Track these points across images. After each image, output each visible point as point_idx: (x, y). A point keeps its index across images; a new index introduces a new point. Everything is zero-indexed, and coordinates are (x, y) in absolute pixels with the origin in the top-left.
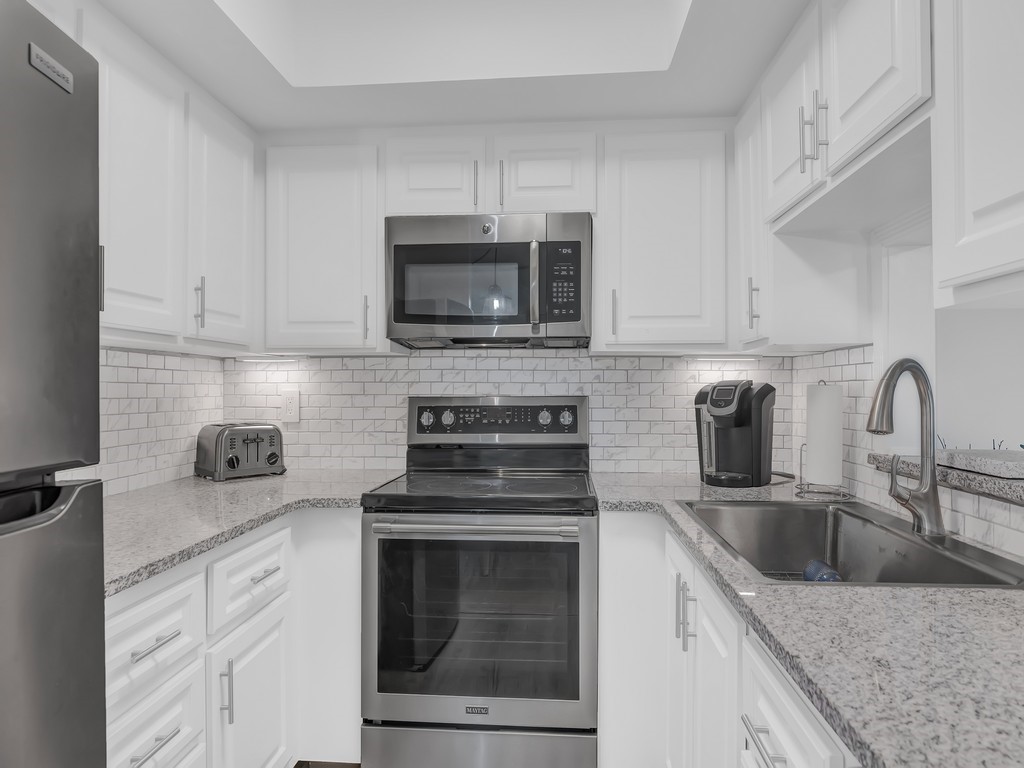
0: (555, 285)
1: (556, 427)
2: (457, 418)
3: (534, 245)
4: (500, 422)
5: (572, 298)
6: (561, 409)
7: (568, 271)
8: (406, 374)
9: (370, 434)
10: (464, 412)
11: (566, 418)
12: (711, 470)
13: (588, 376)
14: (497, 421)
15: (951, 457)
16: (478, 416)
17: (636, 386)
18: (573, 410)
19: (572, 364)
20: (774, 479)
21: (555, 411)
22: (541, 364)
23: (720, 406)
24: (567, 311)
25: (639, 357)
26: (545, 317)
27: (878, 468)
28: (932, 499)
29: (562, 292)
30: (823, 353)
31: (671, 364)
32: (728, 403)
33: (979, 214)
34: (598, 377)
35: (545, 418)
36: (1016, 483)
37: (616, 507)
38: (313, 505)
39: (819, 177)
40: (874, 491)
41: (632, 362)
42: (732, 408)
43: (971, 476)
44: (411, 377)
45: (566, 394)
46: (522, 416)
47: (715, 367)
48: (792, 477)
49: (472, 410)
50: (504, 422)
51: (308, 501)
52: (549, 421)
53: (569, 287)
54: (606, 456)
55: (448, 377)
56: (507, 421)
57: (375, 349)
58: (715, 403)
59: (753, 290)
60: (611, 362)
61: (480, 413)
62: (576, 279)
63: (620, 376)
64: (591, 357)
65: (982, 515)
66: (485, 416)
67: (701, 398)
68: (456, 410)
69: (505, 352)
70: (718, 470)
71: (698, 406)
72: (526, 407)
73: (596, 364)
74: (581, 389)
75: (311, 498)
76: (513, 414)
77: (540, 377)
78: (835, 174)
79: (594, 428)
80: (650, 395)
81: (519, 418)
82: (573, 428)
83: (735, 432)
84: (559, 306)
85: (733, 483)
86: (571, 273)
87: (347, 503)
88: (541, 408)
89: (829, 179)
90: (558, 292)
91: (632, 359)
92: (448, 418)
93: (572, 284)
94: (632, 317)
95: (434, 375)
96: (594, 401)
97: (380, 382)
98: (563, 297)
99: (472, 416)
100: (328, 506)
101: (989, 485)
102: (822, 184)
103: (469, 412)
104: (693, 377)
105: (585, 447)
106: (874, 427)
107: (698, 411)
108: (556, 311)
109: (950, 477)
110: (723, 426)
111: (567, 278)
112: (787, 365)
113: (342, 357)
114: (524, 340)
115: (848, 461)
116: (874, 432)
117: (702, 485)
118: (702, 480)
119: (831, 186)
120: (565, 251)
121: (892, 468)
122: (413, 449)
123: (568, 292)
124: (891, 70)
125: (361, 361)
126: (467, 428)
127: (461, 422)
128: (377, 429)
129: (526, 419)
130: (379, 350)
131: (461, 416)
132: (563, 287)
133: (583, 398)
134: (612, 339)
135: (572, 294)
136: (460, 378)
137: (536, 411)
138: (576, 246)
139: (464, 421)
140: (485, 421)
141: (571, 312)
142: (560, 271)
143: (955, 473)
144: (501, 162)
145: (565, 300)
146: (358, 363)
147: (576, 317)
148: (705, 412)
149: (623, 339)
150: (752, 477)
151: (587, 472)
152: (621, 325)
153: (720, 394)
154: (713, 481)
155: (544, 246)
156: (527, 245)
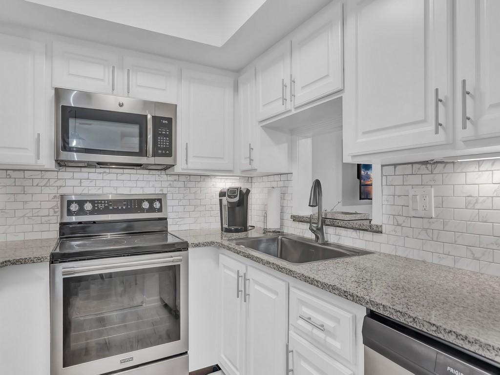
0: (159, 138)
1: (151, 209)
2: (94, 207)
3: (149, 117)
4: (120, 208)
5: (168, 145)
6: (154, 200)
7: (166, 132)
8: (56, 181)
9: (29, 218)
10: (98, 203)
11: (157, 205)
12: (226, 226)
13: (165, 184)
14: (118, 208)
15: (326, 214)
16: (106, 205)
17: (189, 189)
18: (160, 200)
19: (157, 178)
20: (250, 228)
21: (151, 202)
22: (141, 177)
23: (232, 198)
24: (166, 152)
25: (190, 175)
26: (155, 154)
27: (294, 220)
28: (321, 230)
29: (163, 142)
30: (268, 176)
31: (204, 179)
32: (235, 197)
33: (364, 133)
34: (170, 185)
35: (146, 205)
36: (351, 222)
37: (197, 245)
38: (13, 264)
39: (289, 108)
41: (187, 178)
42: (237, 199)
43: (334, 220)
44: (59, 183)
45: (154, 193)
46: (133, 205)
47: (223, 181)
48: (254, 227)
49: (103, 202)
50: (122, 208)
51: (9, 261)
52: (148, 206)
53: (166, 140)
54: (174, 223)
55: (84, 183)
56: (124, 208)
57: (44, 166)
58: (229, 197)
60: (177, 177)
61: (107, 203)
62: (170, 136)
63: (181, 184)
64: (167, 175)
65: (337, 234)
66: (111, 205)
67: (222, 194)
68: (93, 202)
69: (121, 171)
70: (228, 226)
71: (221, 198)
72: (135, 200)
73: (170, 178)
74: (162, 190)
75: (11, 259)
76: (127, 203)
77: (140, 184)
78: (296, 108)
79: (170, 209)
80: (195, 193)
81: (131, 206)
82: (160, 210)
83: (237, 208)
84: (162, 149)
85: (237, 231)
86: (168, 133)
87: (40, 260)
88: (143, 200)
89: (293, 110)
90: (160, 142)
91: (187, 176)
92: (88, 207)
93: (168, 139)
94: (194, 157)
95: (76, 183)
96: (169, 196)
97: (37, 185)
98: (163, 145)
99: (103, 205)
100: (25, 263)
101: (341, 223)
102: (290, 111)
103: (101, 203)
104: (213, 185)
105: (166, 219)
106: (311, 205)
107: (221, 201)
108: (160, 151)
109: (326, 222)
110: (232, 207)
111: (165, 135)
112: (250, 181)
113: (7, 170)
114: (140, 165)
116: (312, 206)
117: (222, 233)
118: (222, 230)
119: (293, 112)
120: (164, 122)
122: (63, 225)
123: (166, 142)
124: (327, 76)
125: (22, 173)
126: (99, 212)
127: (96, 208)
128: (35, 215)
129: (135, 206)
130: (47, 167)
131: (96, 205)
132: (163, 140)
133: (164, 195)
134: (185, 166)
135: (168, 144)
136: (93, 184)
137: (140, 201)
138: (170, 120)
139: (98, 208)
140: (111, 208)
141: (167, 152)
142: (162, 131)
143: (328, 220)
144: (128, 70)
145: (164, 146)
146: (21, 174)
147: (170, 155)
148: (225, 200)
149: (190, 166)
150: (244, 227)
151: (167, 231)
152: (190, 160)
153: (232, 192)
154: (228, 231)
155: (154, 118)
156: (146, 116)
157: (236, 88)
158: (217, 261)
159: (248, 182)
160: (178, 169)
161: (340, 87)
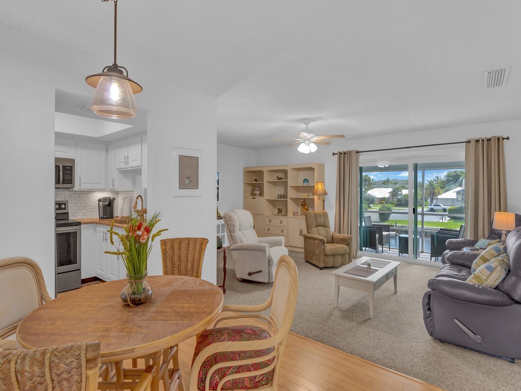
0: (66, 175)
1: (60, 208)
3: (61, 166)
5: (70, 179)
6: (61, 204)
7: (69, 172)
11: (63, 206)
12: (102, 216)
13: (67, 196)
17: (81, 198)
18: (65, 204)
20: (114, 217)
23: (105, 202)
26: (63, 183)
28: (143, 215)
31: (90, 193)
34: (70, 196)
35: (57, 206)
37: (85, 223)
39: (126, 166)
40: (134, 215)
41: (80, 193)
42: (107, 203)
45: (61, 200)
53: (69, 176)
54: (73, 215)
58: (103, 202)
59: (113, 180)
63: (77, 196)
67: (100, 201)
73: (70, 193)
74: (66, 199)
78: (130, 168)
79: (70, 208)
80: (84, 200)
82: (65, 209)
83: (108, 207)
84: (66, 180)
85: (107, 218)
90: (66, 177)
94: (84, 183)
96: (69, 202)
102: (127, 168)
104: (95, 196)
105: (68, 213)
107: (99, 204)
110: (105, 207)
111: (69, 174)
115: (131, 212)
118: (99, 218)
119: (129, 169)
120: (68, 168)
121: (137, 211)
133: (67, 201)
134: (79, 188)
138: (71, 167)
141: (70, 182)
142: (67, 172)
145: (68, 179)
148: (101, 204)
149: (82, 188)
150: (111, 216)
151: (68, 219)
152: (81, 185)
153: (104, 200)
154: (102, 218)
155: (64, 167)
156: (59, 166)
157: (107, 150)
158: (96, 231)
159: (116, 194)
160: (75, 189)
161: (140, 165)
